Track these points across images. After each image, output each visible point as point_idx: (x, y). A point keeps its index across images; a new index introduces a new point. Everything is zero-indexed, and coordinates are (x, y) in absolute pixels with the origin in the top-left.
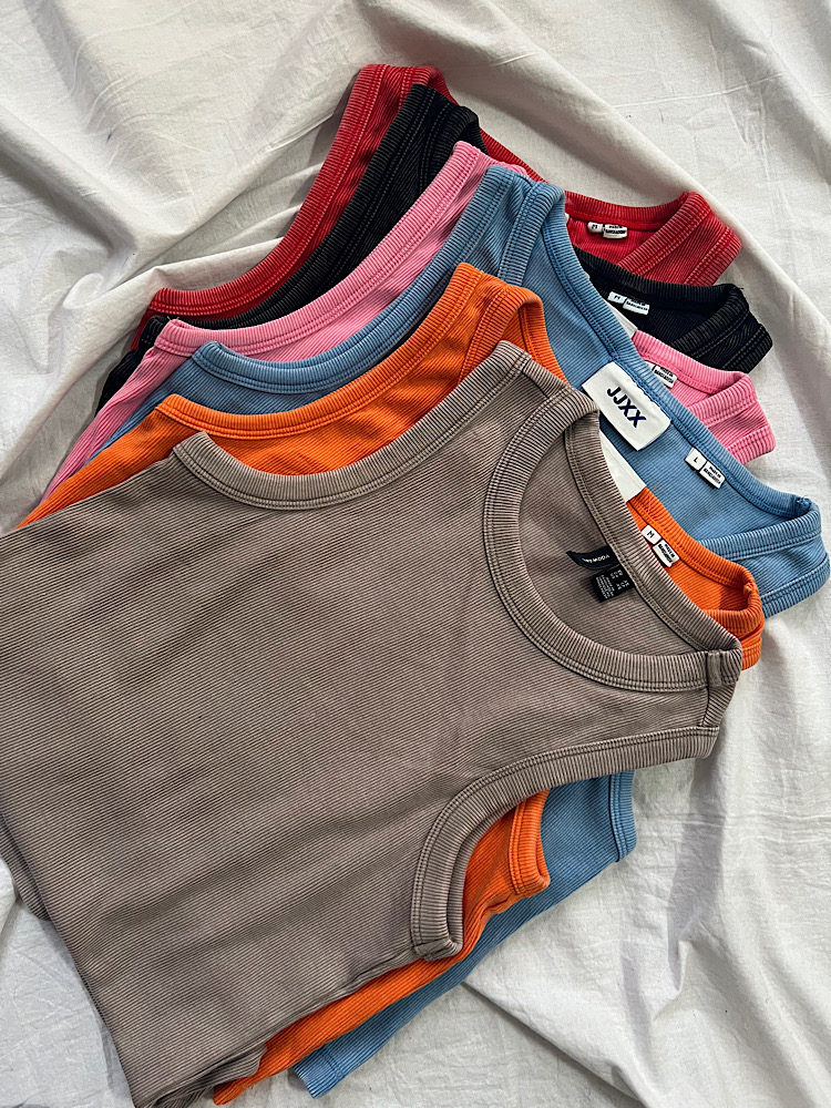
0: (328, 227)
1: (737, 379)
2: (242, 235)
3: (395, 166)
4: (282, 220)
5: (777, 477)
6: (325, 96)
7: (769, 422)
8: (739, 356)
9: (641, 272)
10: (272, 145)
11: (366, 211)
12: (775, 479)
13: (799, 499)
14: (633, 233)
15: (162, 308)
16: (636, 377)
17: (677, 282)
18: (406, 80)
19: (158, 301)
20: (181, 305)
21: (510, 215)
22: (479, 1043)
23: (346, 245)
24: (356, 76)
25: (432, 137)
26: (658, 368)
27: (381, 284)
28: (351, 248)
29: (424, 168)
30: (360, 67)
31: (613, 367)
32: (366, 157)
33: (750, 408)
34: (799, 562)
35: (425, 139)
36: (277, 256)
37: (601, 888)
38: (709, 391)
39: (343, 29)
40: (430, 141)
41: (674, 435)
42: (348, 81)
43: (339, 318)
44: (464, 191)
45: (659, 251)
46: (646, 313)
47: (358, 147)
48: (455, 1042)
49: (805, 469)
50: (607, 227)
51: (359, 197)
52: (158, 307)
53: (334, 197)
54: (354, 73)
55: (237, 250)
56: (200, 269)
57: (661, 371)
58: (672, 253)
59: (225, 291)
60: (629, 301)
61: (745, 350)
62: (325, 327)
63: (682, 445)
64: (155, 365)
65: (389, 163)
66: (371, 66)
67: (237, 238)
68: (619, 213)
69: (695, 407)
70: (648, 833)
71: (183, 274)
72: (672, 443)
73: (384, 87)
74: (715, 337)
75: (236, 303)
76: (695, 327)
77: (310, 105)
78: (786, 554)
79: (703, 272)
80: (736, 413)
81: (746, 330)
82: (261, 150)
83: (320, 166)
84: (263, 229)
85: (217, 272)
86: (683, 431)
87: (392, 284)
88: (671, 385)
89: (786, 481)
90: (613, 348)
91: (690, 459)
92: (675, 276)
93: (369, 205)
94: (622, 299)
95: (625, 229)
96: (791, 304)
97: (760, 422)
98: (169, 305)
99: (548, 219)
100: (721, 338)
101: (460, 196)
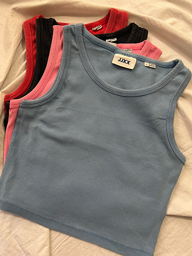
0: (35, 61)
1: (145, 42)
2: (17, 74)
3: (42, 39)
4: (24, 66)
5: (167, 59)
6: (18, 33)
7: (158, 47)
8: (142, 37)
9: (110, 32)
10: (12, 50)
11: (41, 53)
12: (166, 60)
13: (174, 61)
14: (104, 25)
15: (7, 100)
16: (122, 54)
17: (119, 30)
18: (34, 20)
19: (6, 99)
20: (12, 97)
21: (74, 35)
22: (178, 227)
23: (41, 62)
24: (23, 26)
25: (47, 28)
26: (126, 50)
27: (54, 67)
28: (43, 63)
29: (49, 36)
30: (23, 24)
31: (116, 55)
32: (34, 41)
33: (152, 46)
34: (183, 74)
35: (46, 30)
36: (27, 74)
37: (184, 174)
38: (141, 49)
39: (14, 17)
40: (47, 29)
41: (139, 62)
42: (22, 28)
43: (49, 79)
44: (61, 36)
45: (111, 26)
46: (116, 40)
47: (32, 40)
48: (172, 230)
49: (171, 54)
50: (97, 27)
51: (38, 50)
52: (6, 100)
53: (33, 54)
54: (22, 26)
55: (18, 78)
56: (11, 86)
57: (127, 50)
58: (114, 24)
59: (20, 88)
60: (111, 39)
61: (143, 35)
62: (47, 83)
63: (142, 63)
64: (12, 113)
65: (40, 39)
66: (25, 22)
67: (16, 75)
68: (97, 23)
69: (139, 53)
70: (187, 155)
71: (8, 90)
72: (139, 64)
73: (30, 24)
74: (135, 36)
75: (24, 89)
76: (129, 37)
77: (16, 37)
78: (180, 73)
79: (123, 24)
80: (149, 49)
81: (141, 31)
82: (11, 53)
83: (26, 50)
84: (21, 70)
85: (15, 85)
86: (140, 60)
87: (56, 65)
88: (131, 52)
89: (169, 59)
90: (114, 51)
91: (146, 65)
92: (117, 29)
93: (41, 51)
94: (109, 40)
95: (101, 25)
96: (147, 20)
97: (156, 48)
98: (9, 98)
99: (83, 31)
100: (136, 36)
101: (60, 38)
